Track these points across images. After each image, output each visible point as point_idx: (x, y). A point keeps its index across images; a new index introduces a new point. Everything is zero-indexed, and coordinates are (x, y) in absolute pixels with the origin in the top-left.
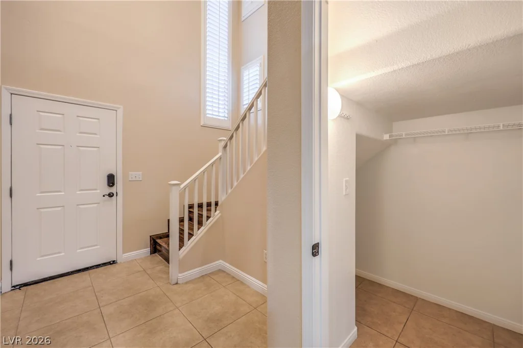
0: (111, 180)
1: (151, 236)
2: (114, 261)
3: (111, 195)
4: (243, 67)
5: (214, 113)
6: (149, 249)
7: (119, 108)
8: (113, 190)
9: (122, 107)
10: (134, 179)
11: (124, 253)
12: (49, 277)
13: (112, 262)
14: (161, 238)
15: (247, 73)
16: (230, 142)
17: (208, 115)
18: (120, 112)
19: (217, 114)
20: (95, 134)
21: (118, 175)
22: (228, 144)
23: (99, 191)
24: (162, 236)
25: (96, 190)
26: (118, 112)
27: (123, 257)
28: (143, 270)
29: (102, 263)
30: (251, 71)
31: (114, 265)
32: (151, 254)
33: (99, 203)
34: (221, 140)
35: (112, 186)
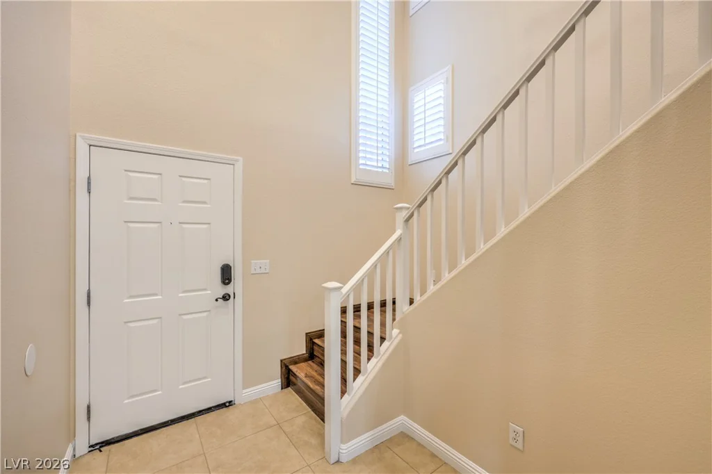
0: (226, 274)
1: (281, 361)
2: (230, 402)
3: (226, 298)
4: (412, 88)
5: (368, 163)
6: (280, 380)
7: (237, 161)
8: (229, 289)
9: (241, 159)
10: (258, 271)
11: (244, 388)
12: (141, 430)
13: (227, 404)
14: (296, 363)
15: (422, 96)
16: (419, 212)
17: (361, 167)
18: (239, 166)
19: (375, 164)
20: (205, 203)
21: (236, 265)
22: (416, 214)
23: (209, 292)
24: (297, 360)
25: (205, 290)
26: (236, 166)
27: (244, 395)
28: (275, 423)
29: (214, 405)
30: (428, 93)
31: (230, 407)
32: (282, 389)
33: (209, 311)
34: (401, 208)
35: (228, 283)
